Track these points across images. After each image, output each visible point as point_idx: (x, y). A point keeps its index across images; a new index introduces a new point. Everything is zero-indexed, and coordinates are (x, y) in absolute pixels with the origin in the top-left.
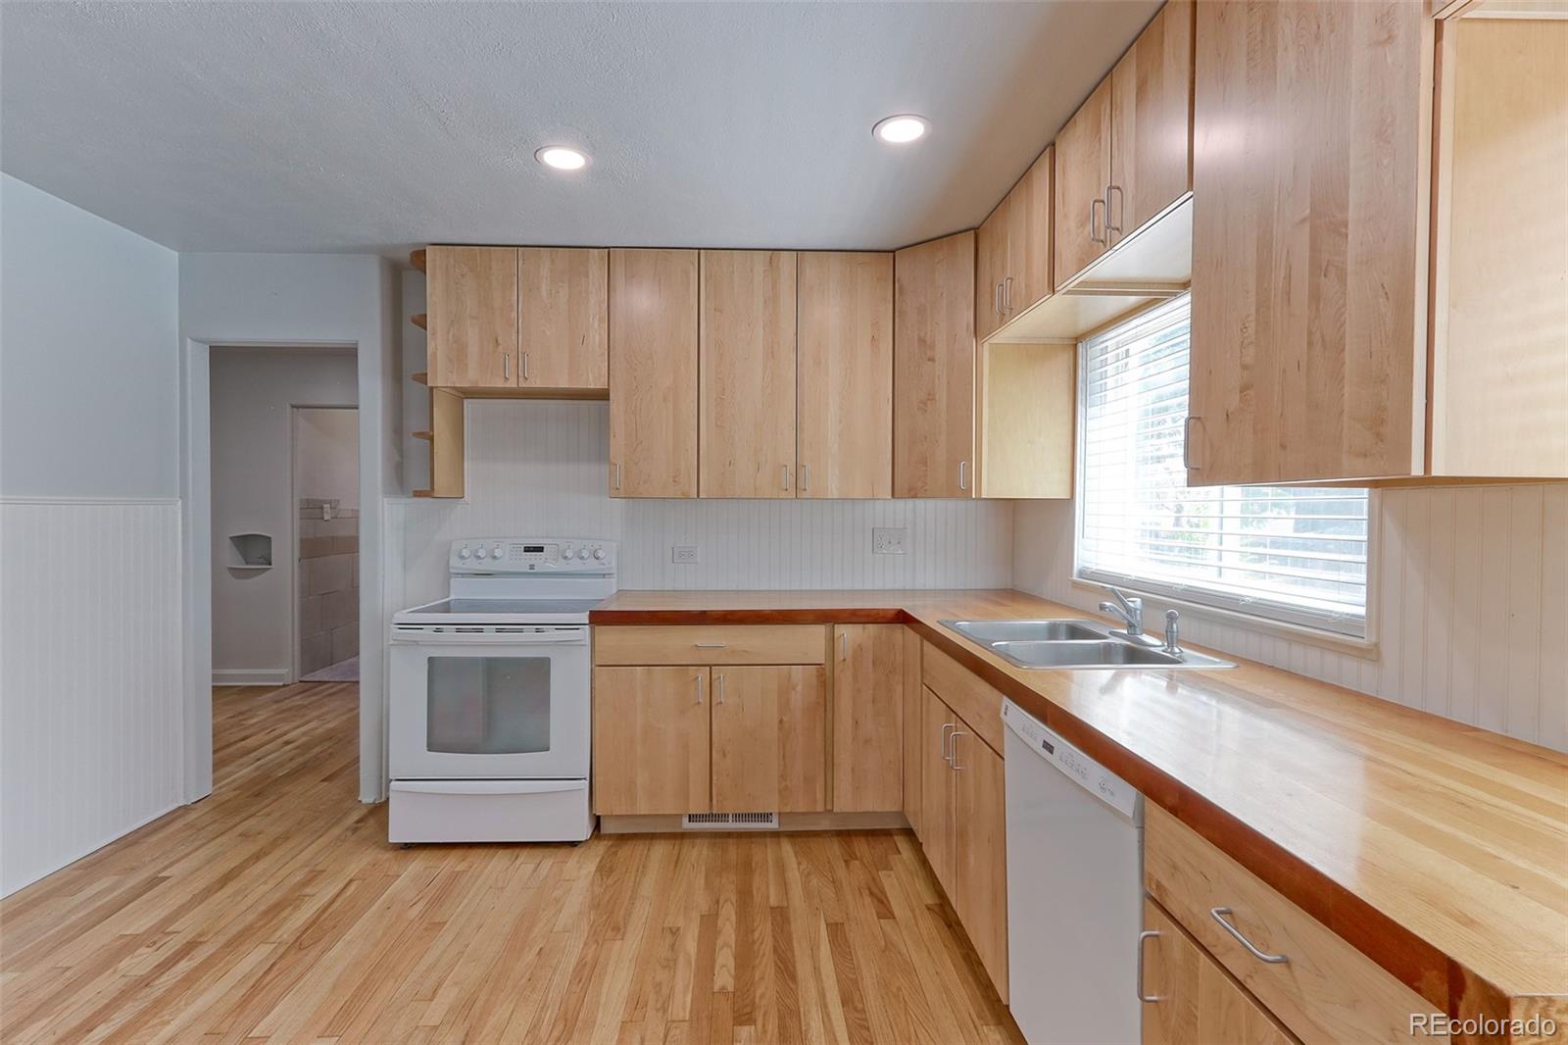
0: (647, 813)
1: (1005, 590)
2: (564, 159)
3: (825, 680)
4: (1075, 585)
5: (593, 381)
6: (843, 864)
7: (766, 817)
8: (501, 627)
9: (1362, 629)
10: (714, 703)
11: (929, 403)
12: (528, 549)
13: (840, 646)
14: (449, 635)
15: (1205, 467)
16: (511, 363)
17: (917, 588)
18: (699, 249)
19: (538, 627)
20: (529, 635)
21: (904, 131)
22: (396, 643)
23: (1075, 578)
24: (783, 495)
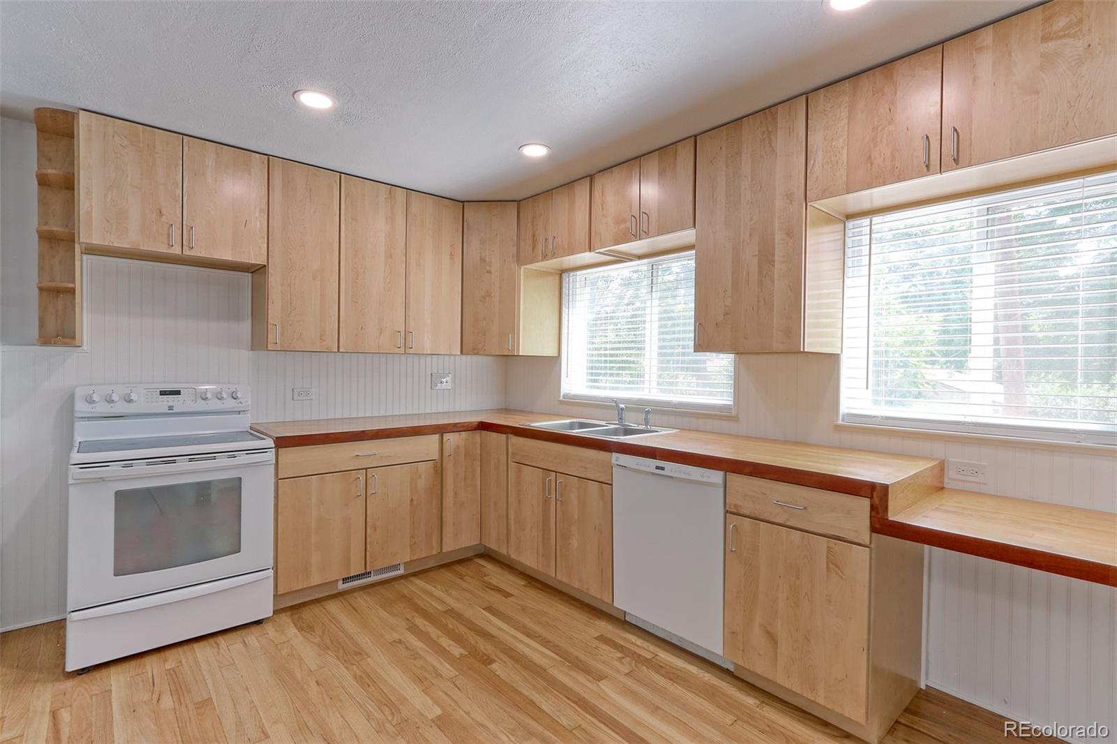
0: (319, 583)
1: (502, 409)
2: (316, 100)
3: (439, 469)
4: (561, 402)
5: (254, 256)
6: (461, 580)
7: (396, 567)
8: (192, 457)
9: (732, 409)
10: (368, 494)
11: (487, 298)
12: (163, 393)
13: (446, 446)
14: (140, 468)
15: (704, 343)
16: (176, 233)
17: (456, 410)
18: (341, 173)
19: (232, 453)
20: (222, 461)
21: (535, 152)
22: (78, 481)
23: (561, 399)
24: (397, 351)
